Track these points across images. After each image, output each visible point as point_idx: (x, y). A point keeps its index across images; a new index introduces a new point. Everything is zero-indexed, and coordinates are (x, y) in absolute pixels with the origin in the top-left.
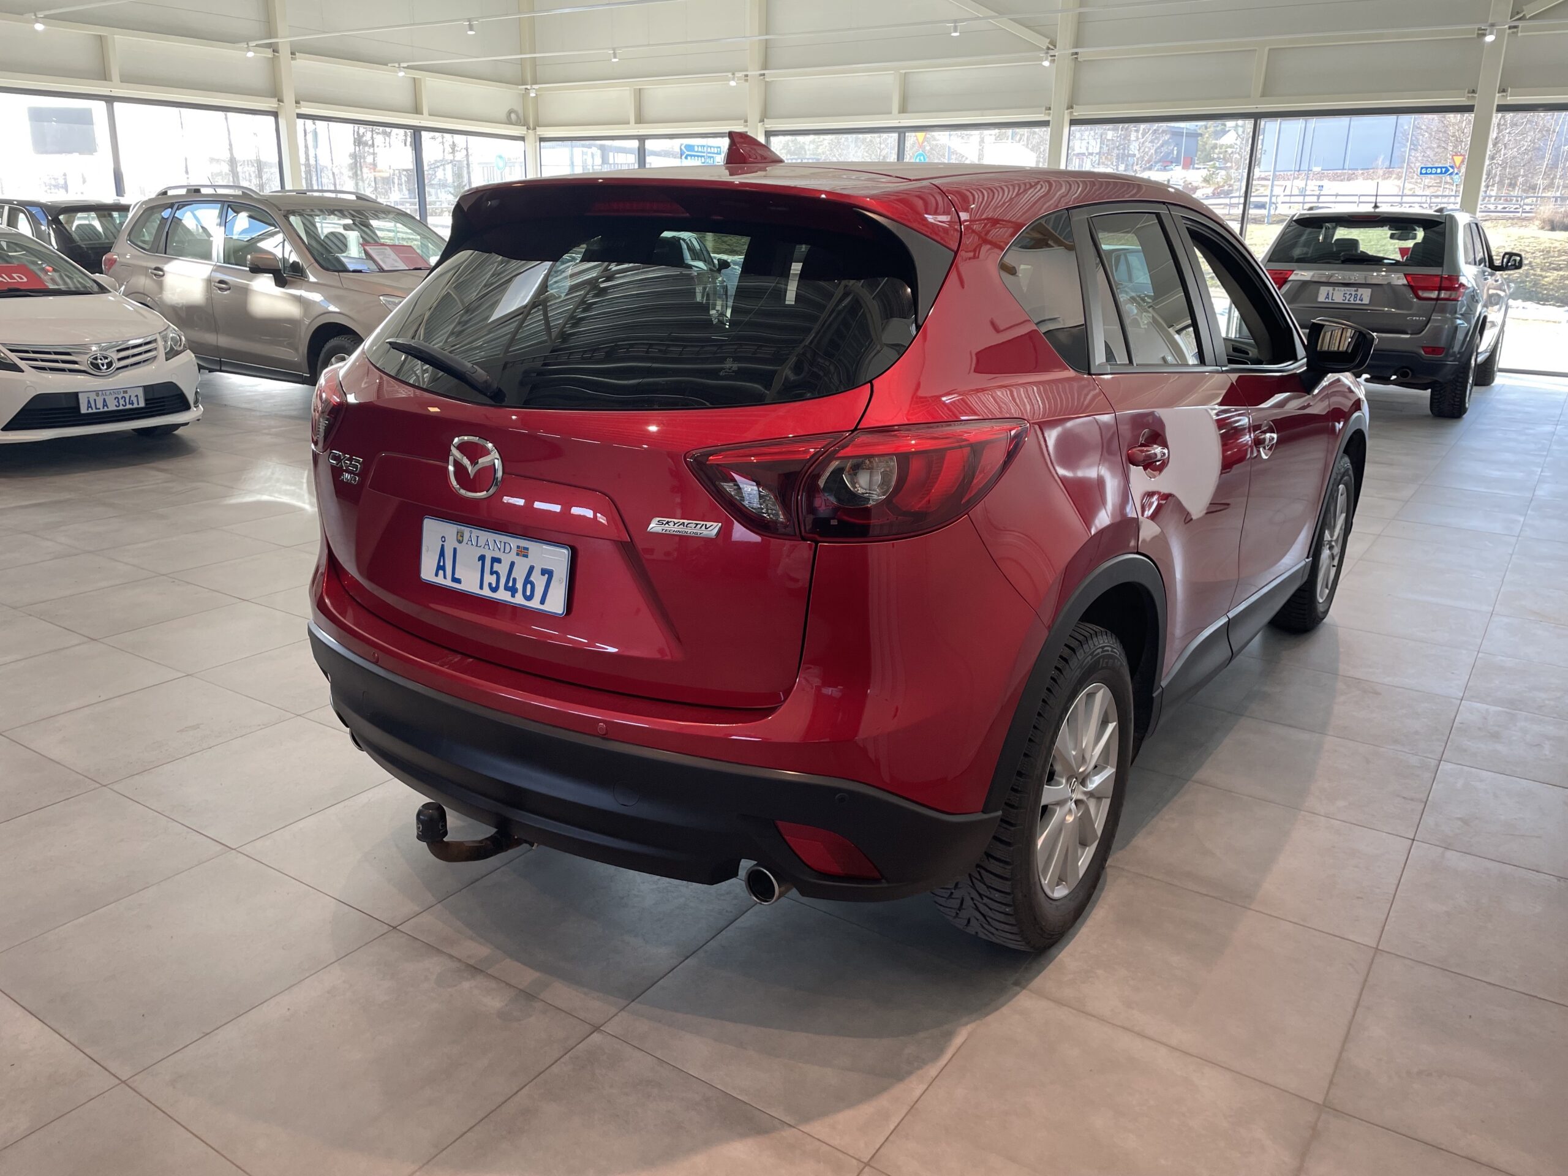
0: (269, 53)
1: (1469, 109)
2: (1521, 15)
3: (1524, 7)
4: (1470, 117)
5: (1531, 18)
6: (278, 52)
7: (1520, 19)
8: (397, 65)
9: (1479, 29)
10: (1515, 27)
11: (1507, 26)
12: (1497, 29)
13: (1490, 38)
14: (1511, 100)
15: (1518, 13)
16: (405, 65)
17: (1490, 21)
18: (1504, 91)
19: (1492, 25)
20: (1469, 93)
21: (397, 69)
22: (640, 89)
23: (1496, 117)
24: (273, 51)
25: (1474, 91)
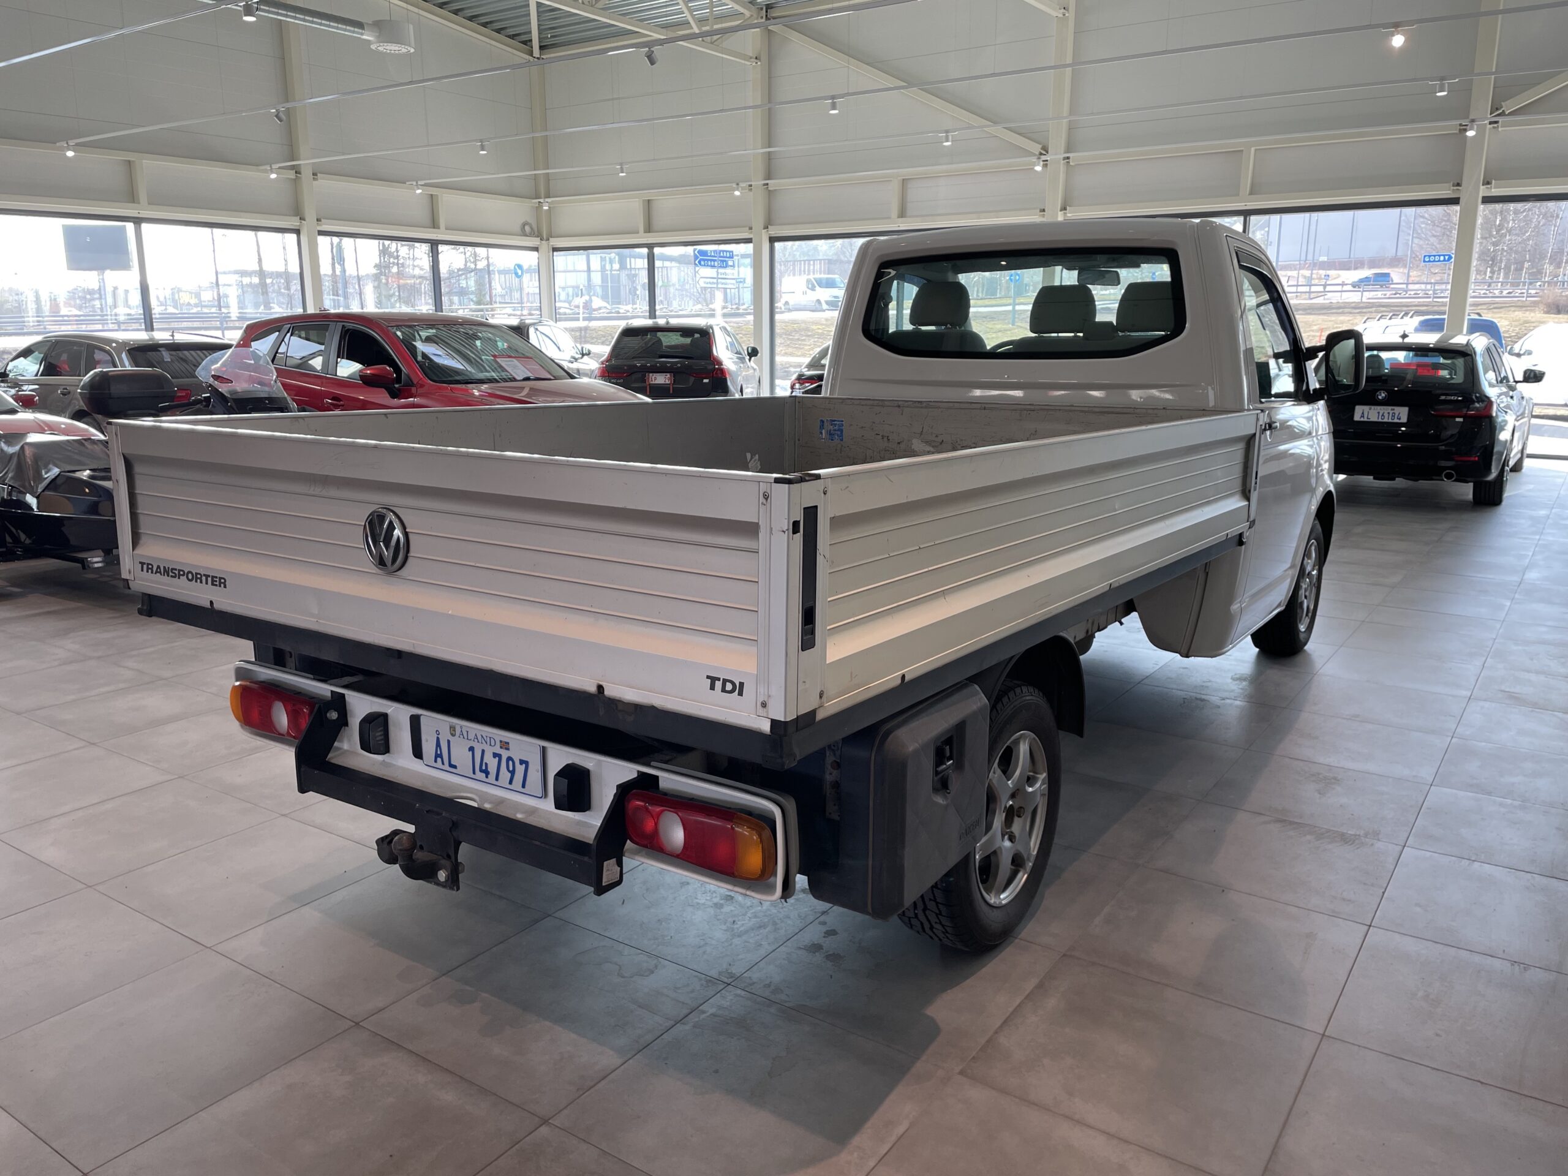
0: (291, 175)
1: (1455, 201)
2: (1501, 111)
3: (1503, 103)
4: (1456, 209)
5: (1510, 114)
6: (300, 173)
7: (1499, 115)
8: (415, 183)
9: (1461, 125)
10: (1495, 122)
11: (1487, 122)
12: (1478, 125)
13: (1471, 133)
14: (1495, 192)
15: (1497, 109)
16: (422, 183)
17: (1471, 117)
18: (1488, 183)
19: (1473, 121)
20: (1453, 186)
21: (415, 187)
22: (649, 201)
23: (1481, 207)
24: (296, 173)
25: (1458, 185)
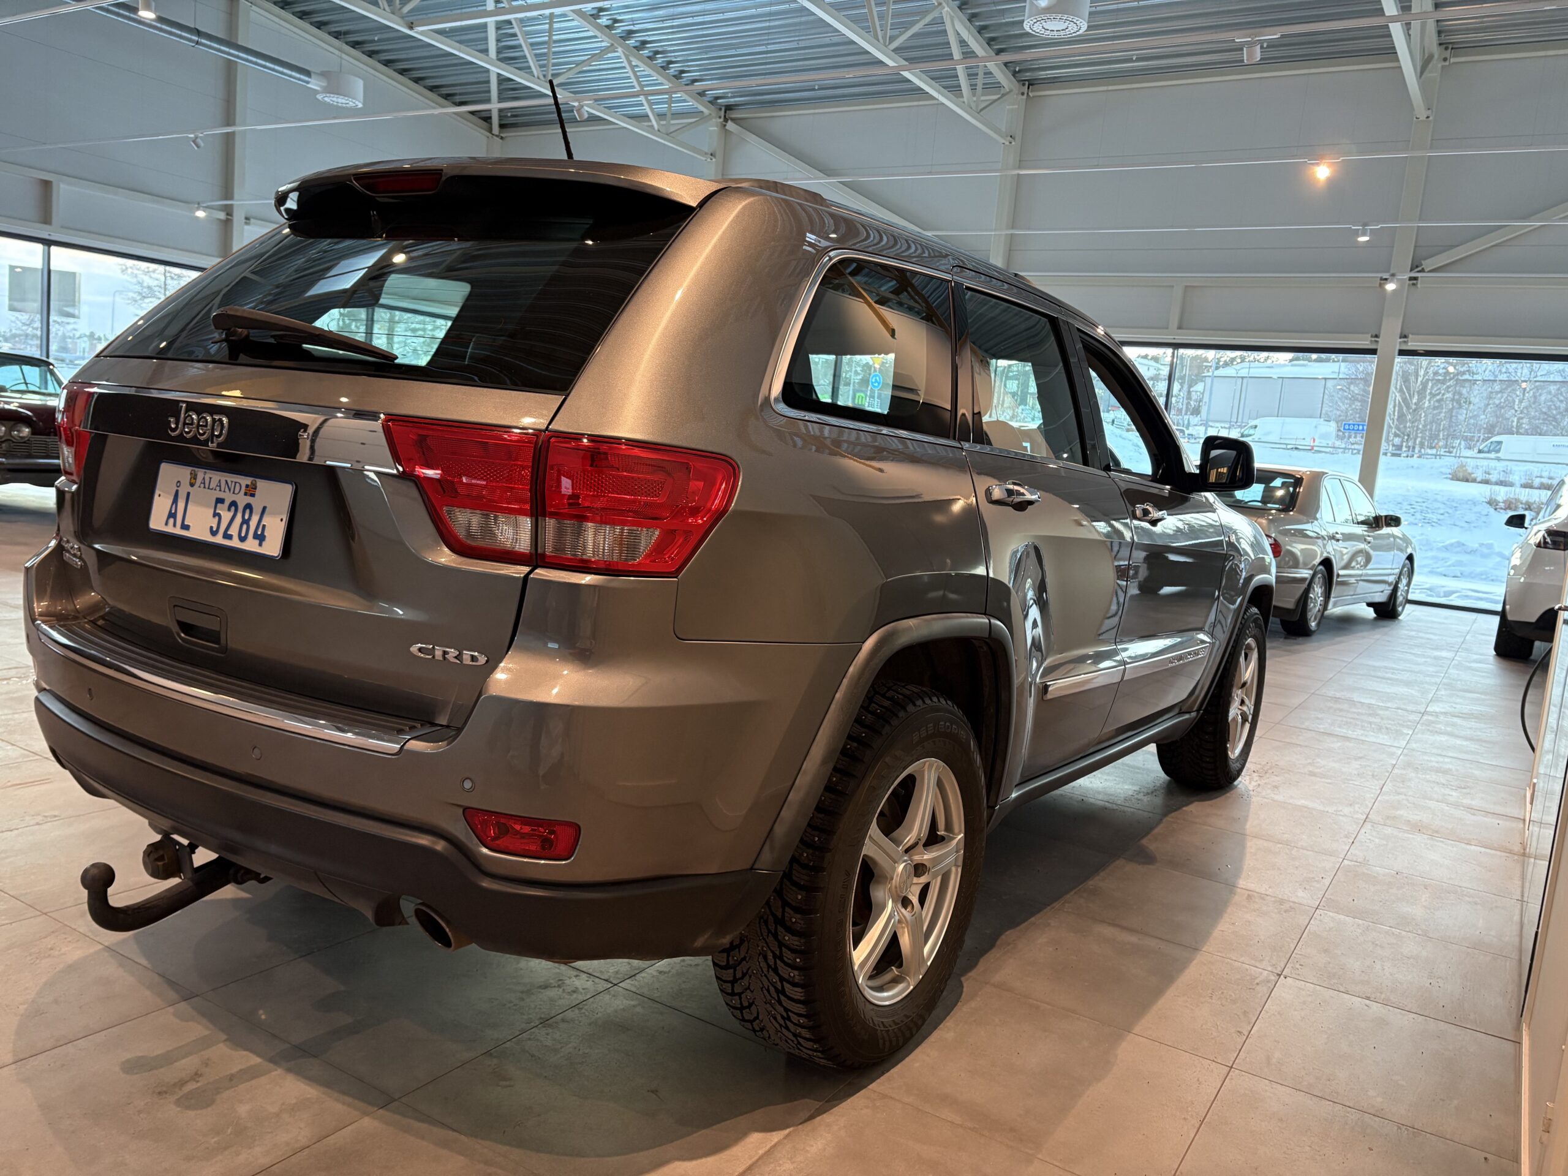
0: (222, 216)
1: (1373, 352)
2: (1419, 269)
3: (1423, 262)
4: (1374, 358)
5: (1430, 271)
6: (232, 214)
7: (1418, 272)
9: (1382, 279)
10: (1416, 279)
11: (1406, 277)
12: (1398, 279)
13: (1390, 287)
14: (1411, 345)
15: (1417, 267)
17: (1392, 271)
18: (1405, 337)
19: (1393, 275)
20: (1372, 337)
23: (1399, 360)
24: (228, 214)
25: (1377, 336)
